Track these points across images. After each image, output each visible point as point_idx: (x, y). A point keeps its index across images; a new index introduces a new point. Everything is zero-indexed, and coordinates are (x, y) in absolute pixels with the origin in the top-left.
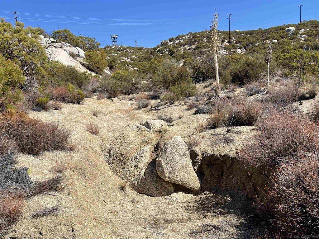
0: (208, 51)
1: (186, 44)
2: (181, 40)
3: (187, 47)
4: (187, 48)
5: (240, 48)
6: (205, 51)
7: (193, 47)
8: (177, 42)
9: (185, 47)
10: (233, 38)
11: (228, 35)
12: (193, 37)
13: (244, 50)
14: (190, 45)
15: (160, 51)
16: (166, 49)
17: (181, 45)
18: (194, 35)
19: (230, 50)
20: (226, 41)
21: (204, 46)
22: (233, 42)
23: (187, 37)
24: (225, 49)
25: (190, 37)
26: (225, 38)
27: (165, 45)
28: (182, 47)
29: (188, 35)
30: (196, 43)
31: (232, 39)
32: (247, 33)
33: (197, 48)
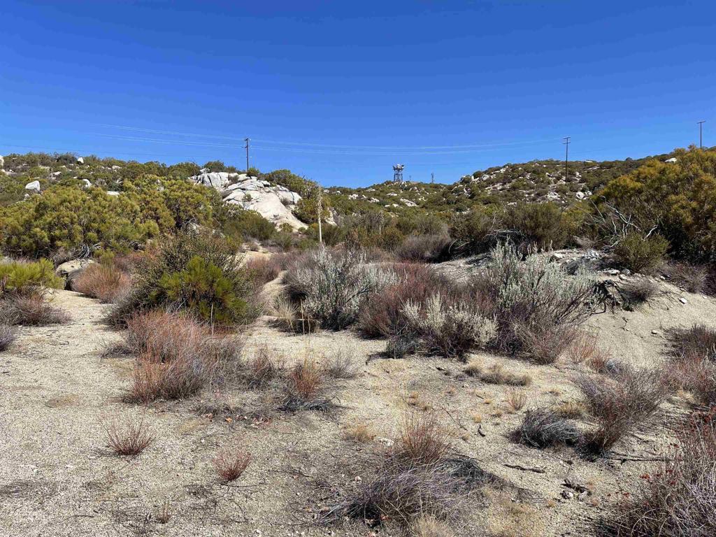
0: (528, 194)
1: (497, 182)
2: (492, 175)
3: (499, 186)
4: (499, 188)
5: (583, 191)
6: (523, 193)
7: (508, 186)
8: (485, 179)
9: (496, 186)
10: (578, 174)
11: (569, 169)
12: (512, 171)
13: (590, 194)
14: (504, 184)
15: (456, 191)
16: (466, 189)
17: (490, 182)
18: (514, 168)
19: (564, 193)
20: (564, 178)
21: (524, 185)
22: (576, 180)
23: (502, 171)
24: (557, 192)
25: (506, 171)
26: (563, 174)
27: (466, 182)
28: (491, 187)
29: (504, 167)
30: (514, 181)
31: (575, 175)
32: (602, 166)
33: (514, 188)
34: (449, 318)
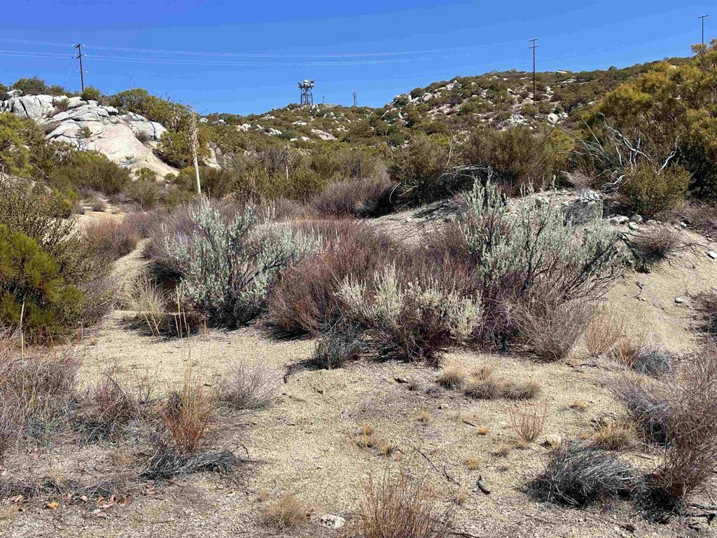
0: (486, 118)
1: (444, 103)
2: (435, 93)
3: (445, 109)
4: (445, 112)
5: (556, 112)
6: (478, 118)
7: (457, 108)
8: (426, 99)
9: (441, 108)
10: (549, 89)
11: (537, 82)
12: (463, 87)
13: (566, 116)
14: (453, 105)
15: (388, 117)
16: (402, 114)
17: (434, 103)
18: (464, 83)
19: (532, 115)
20: (531, 95)
21: (479, 107)
22: (546, 97)
23: (450, 87)
24: (523, 114)
25: (455, 87)
26: (529, 89)
27: (401, 104)
28: (435, 110)
29: (452, 82)
30: (465, 101)
31: (545, 91)
32: (579, 77)
33: (466, 110)
34: (409, 301)
